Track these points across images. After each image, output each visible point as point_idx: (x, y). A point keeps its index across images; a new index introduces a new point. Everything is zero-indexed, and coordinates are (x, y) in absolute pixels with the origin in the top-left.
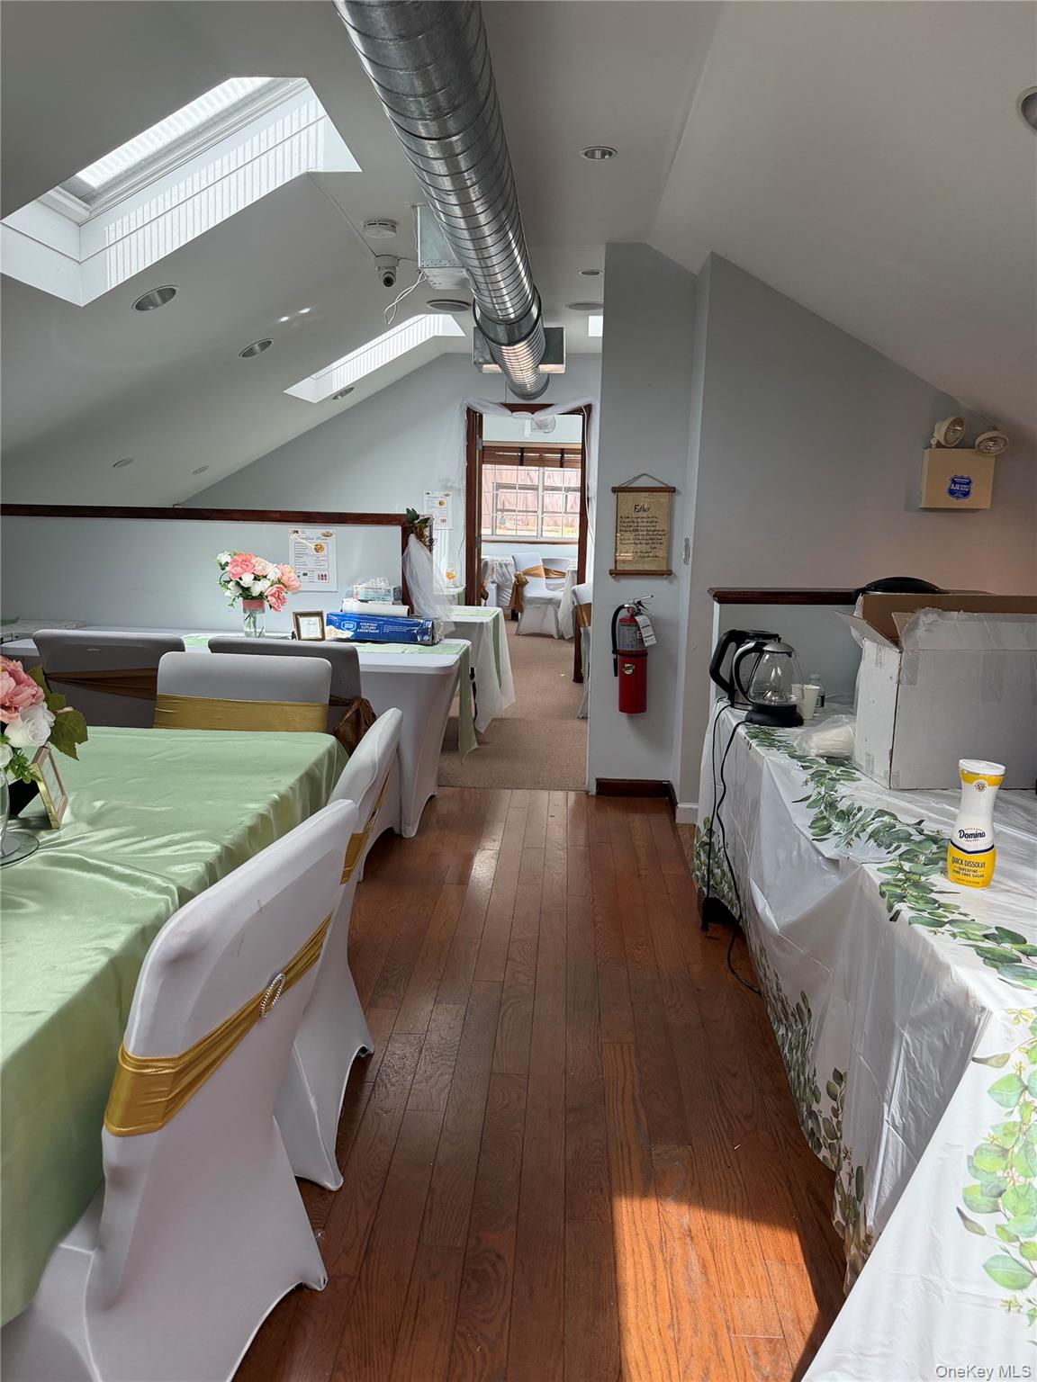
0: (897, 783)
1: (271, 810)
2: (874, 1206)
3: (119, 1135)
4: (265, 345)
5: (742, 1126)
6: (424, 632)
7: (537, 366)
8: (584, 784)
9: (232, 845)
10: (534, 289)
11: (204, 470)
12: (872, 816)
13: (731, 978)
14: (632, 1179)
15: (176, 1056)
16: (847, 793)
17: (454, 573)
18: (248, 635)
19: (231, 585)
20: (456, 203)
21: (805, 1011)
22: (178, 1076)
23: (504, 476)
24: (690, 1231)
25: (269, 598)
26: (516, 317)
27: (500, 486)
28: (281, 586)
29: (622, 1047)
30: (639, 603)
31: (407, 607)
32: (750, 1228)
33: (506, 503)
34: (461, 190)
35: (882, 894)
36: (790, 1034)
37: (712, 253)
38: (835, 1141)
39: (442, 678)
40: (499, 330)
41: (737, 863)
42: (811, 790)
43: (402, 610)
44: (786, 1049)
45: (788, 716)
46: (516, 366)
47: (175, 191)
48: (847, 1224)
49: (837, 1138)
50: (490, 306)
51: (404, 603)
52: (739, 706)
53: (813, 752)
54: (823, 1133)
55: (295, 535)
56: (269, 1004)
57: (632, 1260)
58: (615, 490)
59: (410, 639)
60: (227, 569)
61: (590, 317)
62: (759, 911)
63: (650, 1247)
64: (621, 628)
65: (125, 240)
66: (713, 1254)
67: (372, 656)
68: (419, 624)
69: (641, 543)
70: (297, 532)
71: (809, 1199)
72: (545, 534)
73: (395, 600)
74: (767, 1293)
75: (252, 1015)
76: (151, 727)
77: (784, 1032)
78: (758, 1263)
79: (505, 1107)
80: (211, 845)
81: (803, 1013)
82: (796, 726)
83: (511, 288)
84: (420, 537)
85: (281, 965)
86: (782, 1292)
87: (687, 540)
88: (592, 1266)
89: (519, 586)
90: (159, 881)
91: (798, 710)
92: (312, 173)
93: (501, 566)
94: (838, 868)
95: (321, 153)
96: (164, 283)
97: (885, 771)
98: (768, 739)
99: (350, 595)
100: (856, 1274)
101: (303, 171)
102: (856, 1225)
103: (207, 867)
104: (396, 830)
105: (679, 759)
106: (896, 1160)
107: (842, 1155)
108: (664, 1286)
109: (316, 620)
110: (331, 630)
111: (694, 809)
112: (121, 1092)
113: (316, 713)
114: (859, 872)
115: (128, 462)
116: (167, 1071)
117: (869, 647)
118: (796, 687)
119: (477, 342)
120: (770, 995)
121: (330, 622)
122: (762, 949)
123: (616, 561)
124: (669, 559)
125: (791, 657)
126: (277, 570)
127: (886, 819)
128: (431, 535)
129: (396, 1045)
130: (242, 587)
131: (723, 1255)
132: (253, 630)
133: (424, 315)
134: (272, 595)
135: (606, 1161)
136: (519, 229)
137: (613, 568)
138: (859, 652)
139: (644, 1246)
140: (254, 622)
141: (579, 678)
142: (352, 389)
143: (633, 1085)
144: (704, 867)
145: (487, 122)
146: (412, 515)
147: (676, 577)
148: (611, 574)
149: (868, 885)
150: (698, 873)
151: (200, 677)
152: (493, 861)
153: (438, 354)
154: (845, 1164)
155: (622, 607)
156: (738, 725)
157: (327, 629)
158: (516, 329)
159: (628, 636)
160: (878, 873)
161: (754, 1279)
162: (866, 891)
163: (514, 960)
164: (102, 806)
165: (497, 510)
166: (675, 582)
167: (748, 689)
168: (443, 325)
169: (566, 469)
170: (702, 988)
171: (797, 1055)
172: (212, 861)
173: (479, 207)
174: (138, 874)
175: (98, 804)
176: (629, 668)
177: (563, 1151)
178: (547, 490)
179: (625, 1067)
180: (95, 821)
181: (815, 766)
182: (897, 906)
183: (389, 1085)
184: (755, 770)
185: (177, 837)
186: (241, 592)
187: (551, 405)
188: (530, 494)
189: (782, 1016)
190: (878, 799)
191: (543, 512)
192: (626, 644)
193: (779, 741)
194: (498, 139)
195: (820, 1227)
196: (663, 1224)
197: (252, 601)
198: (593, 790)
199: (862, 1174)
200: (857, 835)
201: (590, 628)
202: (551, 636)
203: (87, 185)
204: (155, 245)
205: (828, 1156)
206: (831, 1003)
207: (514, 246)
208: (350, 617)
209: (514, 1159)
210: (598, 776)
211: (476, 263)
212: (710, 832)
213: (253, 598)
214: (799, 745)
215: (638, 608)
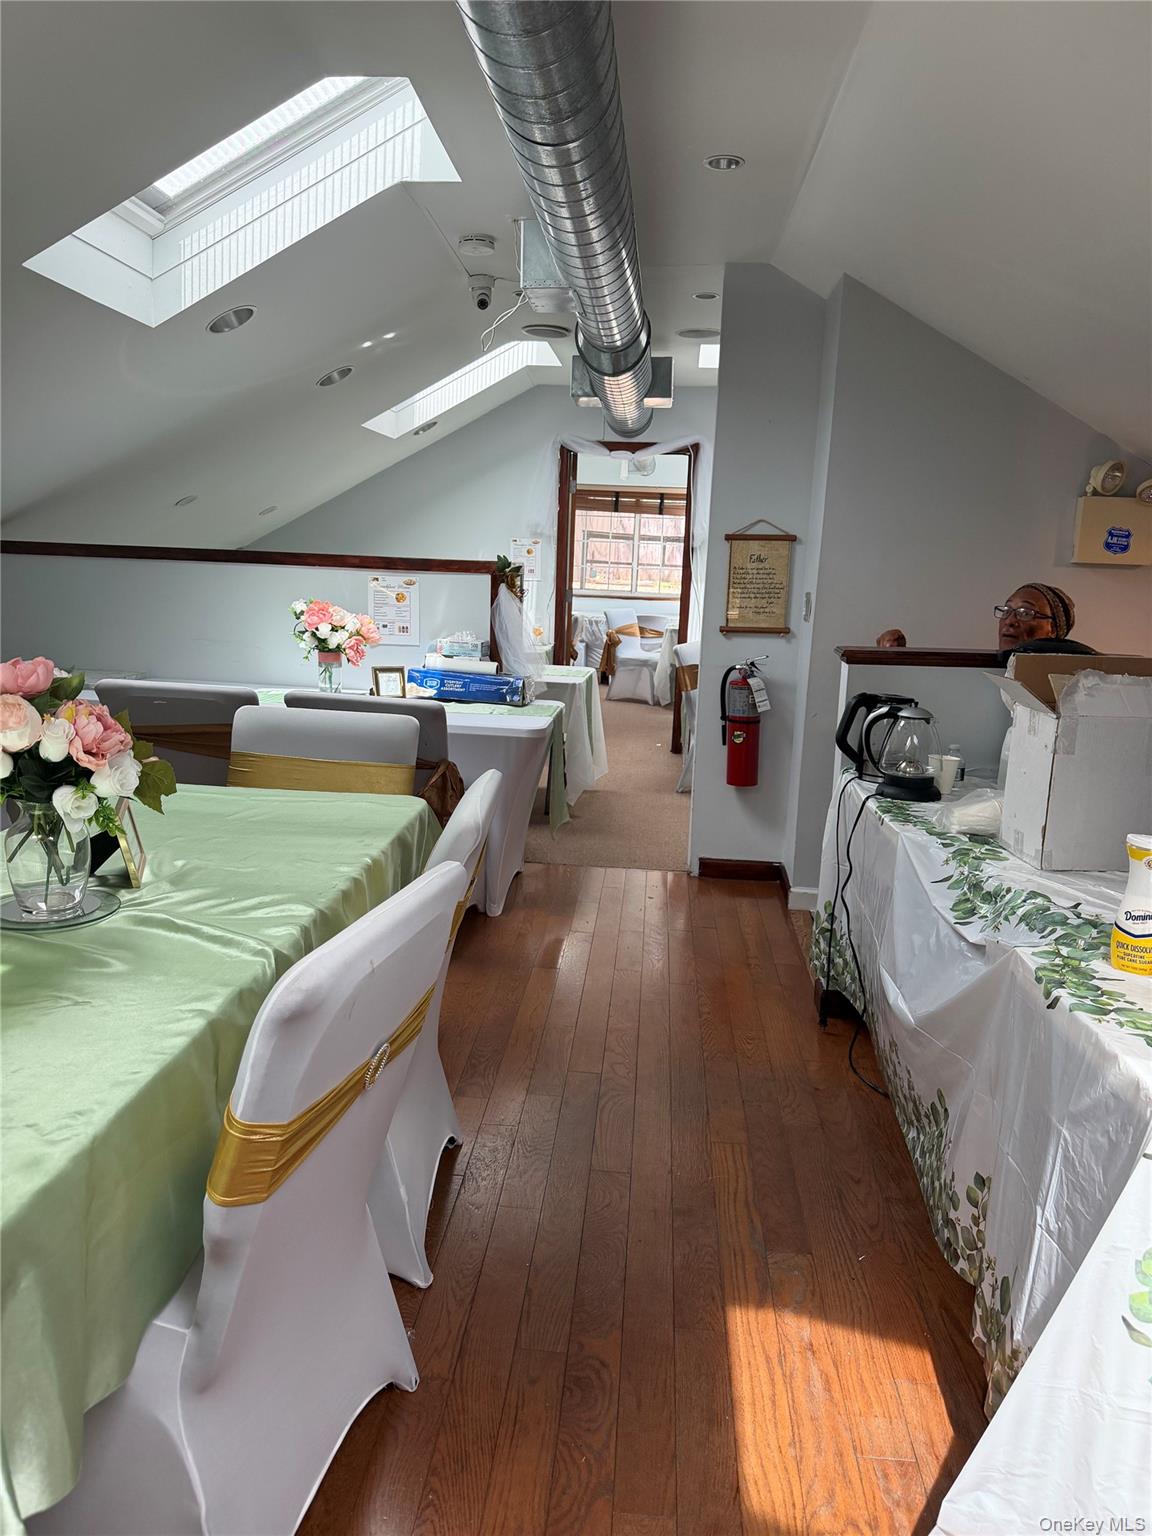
0: (1050, 864)
1: (364, 875)
2: (1023, 1318)
3: (224, 1204)
4: (345, 372)
5: (867, 1235)
6: (514, 691)
7: (642, 400)
8: (686, 863)
9: (327, 908)
10: (644, 314)
11: (272, 510)
12: (1023, 898)
13: (853, 1077)
14: (746, 1288)
15: (285, 1123)
16: (993, 873)
17: (541, 629)
18: (322, 690)
19: (307, 636)
20: (567, 216)
21: (942, 1111)
22: (286, 1144)
23: (594, 524)
24: (812, 1345)
25: (347, 651)
26: (622, 345)
27: (591, 535)
28: (360, 638)
29: (733, 1147)
30: (752, 664)
31: (496, 664)
32: (877, 1345)
33: (596, 554)
34: (574, 203)
35: (1039, 980)
36: (922, 1138)
37: (845, 274)
38: (974, 1252)
39: (536, 739)
40: (602, 357)
41: (862, 951)
42: (953, 869)
43: (490, 667)
44: (918, 1153)
45: (924, 790)
46: (618, 398)
47: (257, 201)
48: (989, 1341)
49: (977, 1248)
50: (595, 331)
51: (492, 659)
52: (868, 778)
53: (954, 829)
54: (961, 1243)
55: (375, 582)
56: (373, 1076)
57: (748, 1373)
58: (729, 538)
59: (498, 698)
60: (303, 618)
61: (702, 346)
62: (891, 1002)
63: (768, 1359)
64: (732, 691)
65: (201, 255)
66: (837, 1370)
67: (461, 717)
68: (509, 682)
69: (755, 598)
70: (377, 579)
71: (941, 1315)
72: (640, 589)
73: (483, 655)
74: (896, 1412)
75: (356, 1086)
76: (224, 784)
77: (915, 1135)
78: (886, 1381)
79: (607, 1206)
80: (305, 908)
81: (937, 1114)
82: (933, 801)
83: (619, 313)
84: (511, 586)
85: (386, 1034)
86: (914, 1413)
87: (808, 595)
88: (704, 1377)
89: (611, 645)
90: (252, 943)
91: (935, 784)
92: (406, 182)
93: (591, 623)
94: (984, 954)
95: (416, 161)
96: (242, 303)
97: (1037, 851)
98: (902, 813)
99: (434, 650)
100: (1001, 1394)
101: (397, 181)
102: (1000, 1341)
103: (302, 931)
104: (480, 907)
105: (794, 839)
106: (1050, 1266)
107: (985, 1265)
108: (783, 1402)
109: (397, 675)
110: (412, 687)
111: (812, 894)
112: (226, 1160)
113: (401, 775)
114: (1009, 958)
115: (192, 499)
116: (274, 1139)
117: (1021, 713)
118: (933, 759)
119: (577, 373)
120: (900, 1096)
121: (411, 679)
122: (893, 1044)
123: (727, 620)
124: (787, 616)
125: (928, 723)
126: (356, 621)
127: (1039, 901)
128: (521, 586)
129: (486, 1137)
130: (319, 639)
131: (848, 1372)
132: (328, 686)
133: (516, 342)
134: (350, 648)
135: (718, 1268)
136: (633, 248)
137: (724, 625)
138: (1007, 721)
139: (761, 1359)
140: (330, 677)
141: (677, 748)
142: (435, 423)
143: (747, 1190)
144: (823, 956)
145: (609, 126)
146: (504, 563)
147: (794, 636)
148: (722, 631)
149: (1021, 970)
150: (816, 962)
151: (273, 733)
152: (587, 944)
153: (529, 385)
154: (987, 1275)
155: (733, 668)
156: (867, 798)
157: (408, 686)
158: (622, 358)
159: (738, 699)
160: (1036, 958)
161: (883, 1399)
162: (1020, 976)
163: (613, 1051)
164: (184, 866)
165: (587, 561)
166: (793, 641)
167: (880, 759)
168: (536, 353)
169: (665, 516)
170: (821, 1088)
171: (931, 1160)
172: (307, 925)
173: (592, 222)
174: (230, 936)
175: (179, 863)
176: (739, 736)
177: (671, 1257)
178: (644, 539)
179: (737, 1170)
180: (178, 881)
181: (956, 844)
182: (1056, 993)
183: (480, 1180)
184: (887, 849)
185: (267, 899)
186: (317, 643)
187: (655, 444)
188: (622, 544)
189: (914, 1118)
190: (1029, 880)
191: (639, 564)
192: (737, 709)
193: (915, 817)
194: (619, 148)
195: (955, 1345)
196: (782, 1337)
197: (328, 653)
198: (696, 871)
199: (1008, 1287)
200: (1006, 919)
201: (695, 693)
202: (645, 702)
203: (164, 195)
204: (234, 261)
205: (967, 1269)
206: (974, 1100)
207: (626, 265)
208: (434, 674)
209: (618, 1263)
210: (702, 856)
211: (584, 283)
212: (832, 917)
213: (330, 650)
214: (939, 820)
215: (751, 669)
